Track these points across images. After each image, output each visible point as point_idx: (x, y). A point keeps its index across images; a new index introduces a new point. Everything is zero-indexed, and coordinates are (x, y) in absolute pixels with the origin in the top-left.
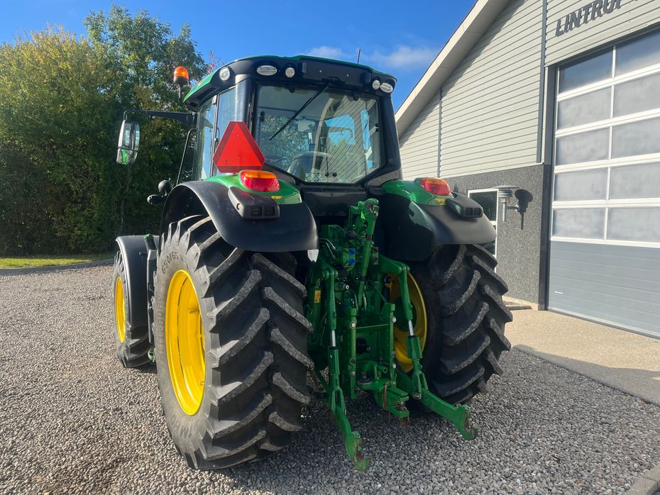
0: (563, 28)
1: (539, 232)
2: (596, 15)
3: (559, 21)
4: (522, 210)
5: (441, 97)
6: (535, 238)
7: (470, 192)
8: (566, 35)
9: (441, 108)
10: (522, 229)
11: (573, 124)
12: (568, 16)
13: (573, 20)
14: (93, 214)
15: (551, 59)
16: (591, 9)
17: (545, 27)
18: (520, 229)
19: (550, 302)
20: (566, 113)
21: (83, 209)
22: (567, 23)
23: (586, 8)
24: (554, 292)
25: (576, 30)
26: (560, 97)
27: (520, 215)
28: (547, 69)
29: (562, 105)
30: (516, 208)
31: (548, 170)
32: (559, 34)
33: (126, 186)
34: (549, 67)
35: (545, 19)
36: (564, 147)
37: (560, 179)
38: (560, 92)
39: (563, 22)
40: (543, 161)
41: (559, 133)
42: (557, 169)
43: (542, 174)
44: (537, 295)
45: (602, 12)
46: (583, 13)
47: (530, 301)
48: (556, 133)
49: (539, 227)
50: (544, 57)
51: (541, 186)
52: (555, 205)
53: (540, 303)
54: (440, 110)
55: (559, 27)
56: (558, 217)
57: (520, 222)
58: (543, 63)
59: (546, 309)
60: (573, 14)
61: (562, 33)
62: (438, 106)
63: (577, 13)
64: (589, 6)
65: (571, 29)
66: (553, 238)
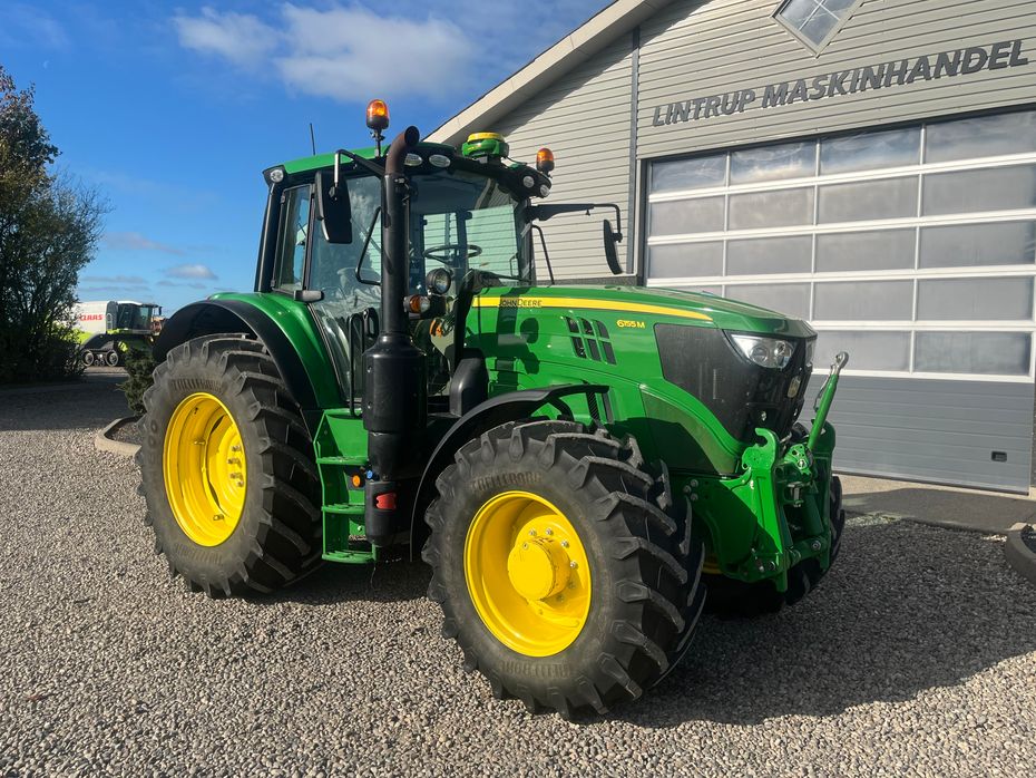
0: (663, 118)
2: (711, 113)
3: (658, 109)
8: (666, 127)
12: (670, 105)
13: (678, 113)
15: (645, 152)
16: (703, 105)
17: (636, 110)
22: (670, 113)
23: (698, 101)
25: (681, 125)
26: (652, 198)
28: (639, 162)
29: (655, 208)
32: (656, 123)
34: (642, 160)
36: (657, 258)
38: (652, 191)
39: (664, 110)
40: (636, 272)
41: (652, 240)
42: (650, 282)
45: (720, 112)
46: (693, 106)
48: (650, 239)
50: (634, 147)
55: (658, 115)
60: (679, 104)
61: (661, 124)
63: (684, 104)
64: (701, 100)
65: (675, 121)
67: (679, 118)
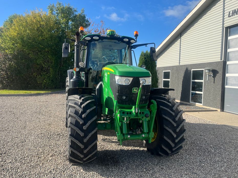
0: (231, 15)
1: (221, 84)
3: (230, 12)
4: (214, 77)
5: (181, 37)
6: (220, 87)
7: (192, 70)
8: (232, 17)
9: (181, 40)
10: (214, 83)
11: (234, 48)
12: (233, 11)
13: (235, 12)
14: (50, 75)
15: (226, 25)
17: (224, 14)
18: (213, 83)
19: (225, 109)
20: (231, 43)
21: (47, 73)
22: (233, 13)
24: (226, 105)
25: (236, 16)
26: (229, 38)
27: (213, 78)
28: (225, 28)
29: (230, 41)
30: (212, 76)
31: (225, 63)
32: (229, 16)
33: (61, 65)
34: (225, 27)
35: (224, 11)
36: (231, 55)
37: (229, 66)
38: (229, 36)
39: (231, 12)
40: (223, 60)
41: (229, 50)
42: (228, 63)
43: (222, 64)
44: (220, 106)
47: (217, 108)
49: (221, 83)
50: (223, 24)
51: (222, 68)
52: (227, 75)
53: (221, 109)
54: (180, 41)
55: (229, 14)
56: (228, 79)
57: (213, 81)
58: (223, 26)
59: (223, 111)
60: (235, 10)
61: (231, 16)
62: (180, 40)
63: (237, 10)
65: (234, 15)
66: (226, 87)
67: (235, 14)
